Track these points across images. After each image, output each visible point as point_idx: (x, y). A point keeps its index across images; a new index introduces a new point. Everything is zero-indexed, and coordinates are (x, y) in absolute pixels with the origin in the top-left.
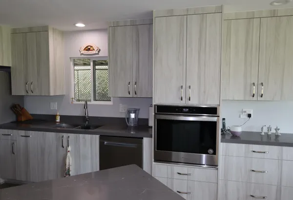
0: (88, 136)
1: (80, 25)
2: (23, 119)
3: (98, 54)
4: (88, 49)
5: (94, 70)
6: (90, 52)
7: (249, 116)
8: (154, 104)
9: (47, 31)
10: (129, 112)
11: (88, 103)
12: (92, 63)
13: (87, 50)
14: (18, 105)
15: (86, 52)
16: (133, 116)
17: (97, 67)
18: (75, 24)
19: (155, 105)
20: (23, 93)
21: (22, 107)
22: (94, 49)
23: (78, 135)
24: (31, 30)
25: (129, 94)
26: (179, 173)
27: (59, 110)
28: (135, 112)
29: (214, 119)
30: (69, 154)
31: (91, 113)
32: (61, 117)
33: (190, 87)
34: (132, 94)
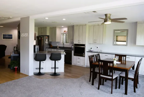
1: (63, 27)
2: (51, 47)
4: (65, 31)
6: (65, 32)
7: (97, 47)
9: (56, 28)
11: (64, 44)
14: (50, 44)
16: (73, 47)
18: (61, 26)
19: (74, 44)
20: (51, 41)
26: (78, 58)
27: (58, 45)
29: (84, 47)
32: (59, 47)
33: (80, 40)
34: (72, 42)
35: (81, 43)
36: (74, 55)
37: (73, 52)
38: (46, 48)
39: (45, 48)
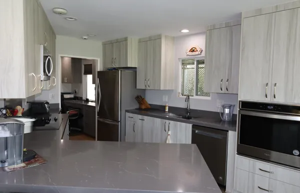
0: (184, 124)
1: (185, 31)
2: (143, 107)
3: (200, 54)
4: (192, 50)
5: (198, 68)
6: (194, 53)
8: (239, 99)
9: (161, 38)
10: (224, 107)
11: (190, 97)
12: (195, 63)
13: (192, 52)
14: (141, 97)
15: (191, 53)
16: (227, 111)
17: (200, 66)
18: (180, 31)
19: (240, 101)
20: (144, 88)
21: (143, 98)
22: (197, 51)
23: (176, 122)
24: (150, 39)
25: (222, 90)
26: (260, 169)
27: (168, 102)
28: (230, 107)
30: (169, 137)
31: (193, 106)
33: (276, 84)
34: (224, 91)
35: (280, 100)
36: (240, 152)
37: (233, 137)
38: (127, 111)
39: (123, 112)
